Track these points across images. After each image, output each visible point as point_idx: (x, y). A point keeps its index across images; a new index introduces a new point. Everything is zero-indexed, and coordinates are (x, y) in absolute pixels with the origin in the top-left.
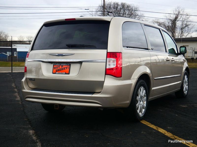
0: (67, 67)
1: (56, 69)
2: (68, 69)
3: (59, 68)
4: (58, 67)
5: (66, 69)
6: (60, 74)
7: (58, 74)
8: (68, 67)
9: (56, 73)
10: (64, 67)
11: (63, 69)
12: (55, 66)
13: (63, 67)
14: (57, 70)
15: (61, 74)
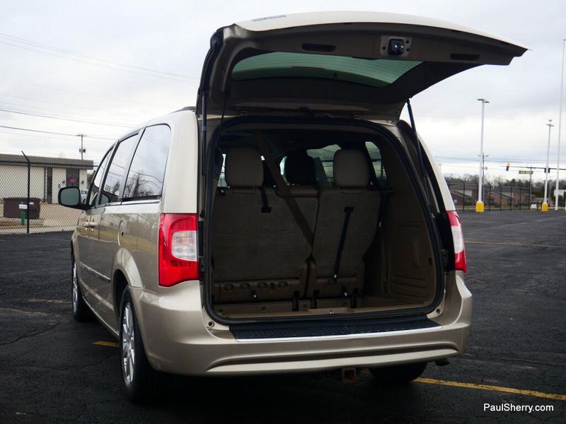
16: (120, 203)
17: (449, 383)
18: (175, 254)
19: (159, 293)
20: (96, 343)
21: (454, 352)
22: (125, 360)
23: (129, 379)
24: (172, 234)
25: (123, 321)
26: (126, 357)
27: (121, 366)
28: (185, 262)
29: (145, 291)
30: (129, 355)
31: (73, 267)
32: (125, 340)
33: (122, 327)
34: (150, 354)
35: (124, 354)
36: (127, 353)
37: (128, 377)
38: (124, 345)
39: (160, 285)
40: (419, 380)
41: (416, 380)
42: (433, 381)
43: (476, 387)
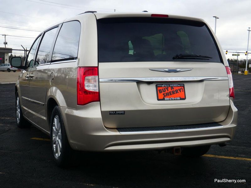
0: (180, 89)
1: (163, 93)
2: (183, 91)
3: (168, 91)
4: (166, 90)
5: (179, 91)
6: (172, 100)
7: (169, 100)
8: (182, 88)
9: (166, 99)
10: (175, 89)
11: (175, 92)
12: (159, 88)
13: (173, 89)
14: (165, 94)
15: (175, 100)
16: (50, 63)
17: (220, 157)
18: (86, 88)
19: (77, 109)
20: (32, 138)
21: (229, 139)
22: (54, 145)
23: (58, 155)
24: (85, 78)
25: (52, 125)
26: (55, 144)
27: (52, 149)
28: (92, 92)
29: (68, 108)
30: (57, 142)
31: (17, 100)
32: (54, 135)
33: (52, 128)
34: (71, 141)
35: (54, 142)
36: (55, 142)
37: (57, 154)
38: (54, 138)
39: (78, 104)
40: (205, 155)
41: (203, 156)
42: (212, 156)
43: (235, 158)
